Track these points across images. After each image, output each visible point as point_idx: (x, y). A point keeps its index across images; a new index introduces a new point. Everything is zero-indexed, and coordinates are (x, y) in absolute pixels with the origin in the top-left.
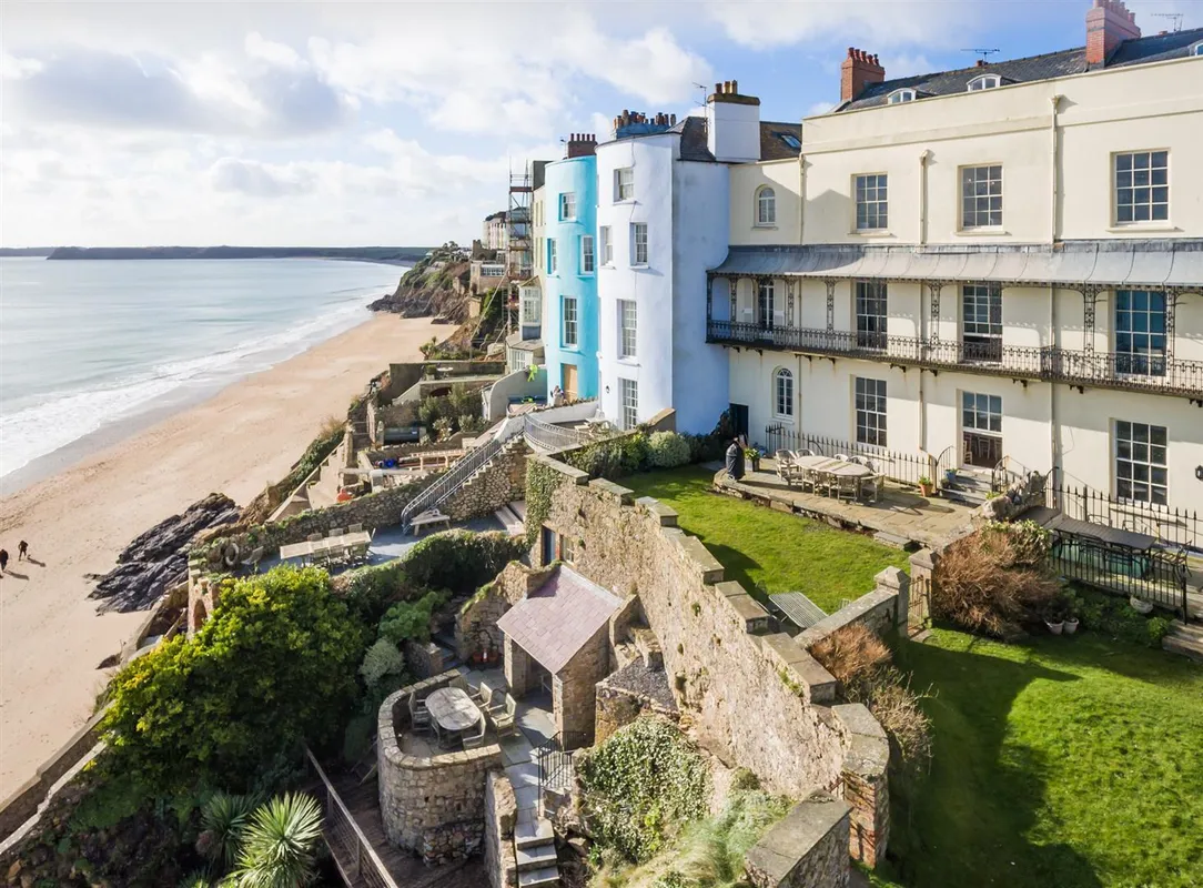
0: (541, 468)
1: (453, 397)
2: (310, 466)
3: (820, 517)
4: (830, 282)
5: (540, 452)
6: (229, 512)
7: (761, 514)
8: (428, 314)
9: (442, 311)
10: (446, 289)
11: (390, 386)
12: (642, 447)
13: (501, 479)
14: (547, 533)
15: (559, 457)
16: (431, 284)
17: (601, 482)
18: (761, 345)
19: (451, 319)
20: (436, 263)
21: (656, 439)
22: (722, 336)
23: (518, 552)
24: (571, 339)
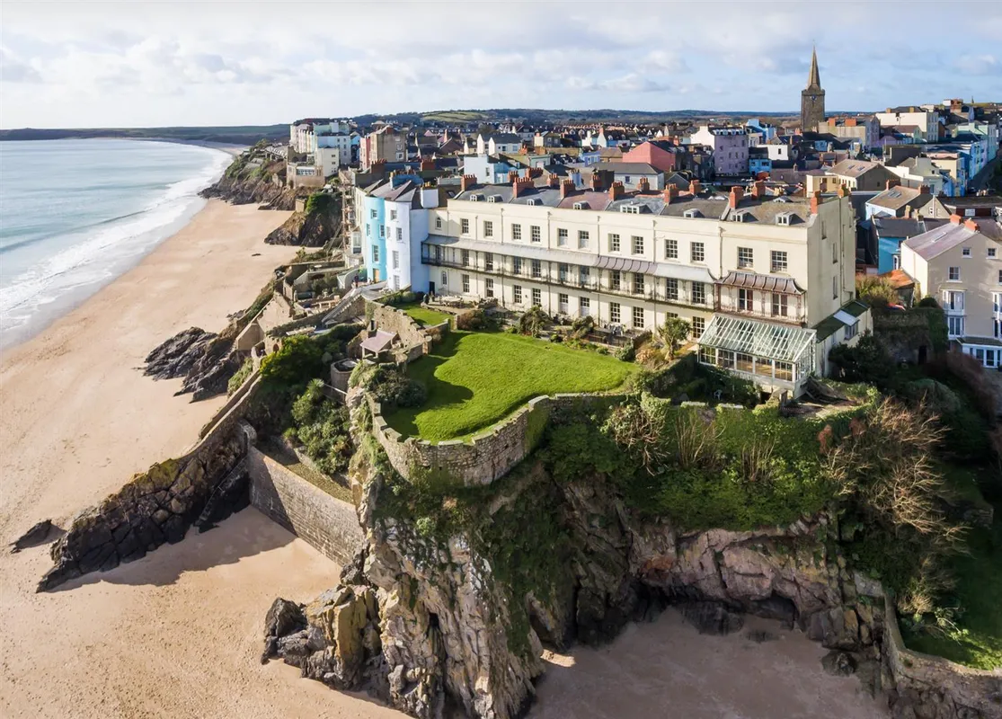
0: (370, 304)
1: (325, 279)
2: (256, 310)
3: (446, 312)
4: (454, 249)
5: (368, 299)
6: (203, 336)
7: (432, 313)
8: (253, 201)
9: (265, 198)
10: (267, 181)
11: (291, 274)
12: (401, 297)
13: (354, 309)
14: (372, 322)
15: (375, 301)
16: (253, 178)
17: (388, 307)
18: (438, 264)
19: (273, 205)
20: (254, 159)
21: (405, 294)
22: (426, 261)
23: (364, 328)
24: (376, 259)
